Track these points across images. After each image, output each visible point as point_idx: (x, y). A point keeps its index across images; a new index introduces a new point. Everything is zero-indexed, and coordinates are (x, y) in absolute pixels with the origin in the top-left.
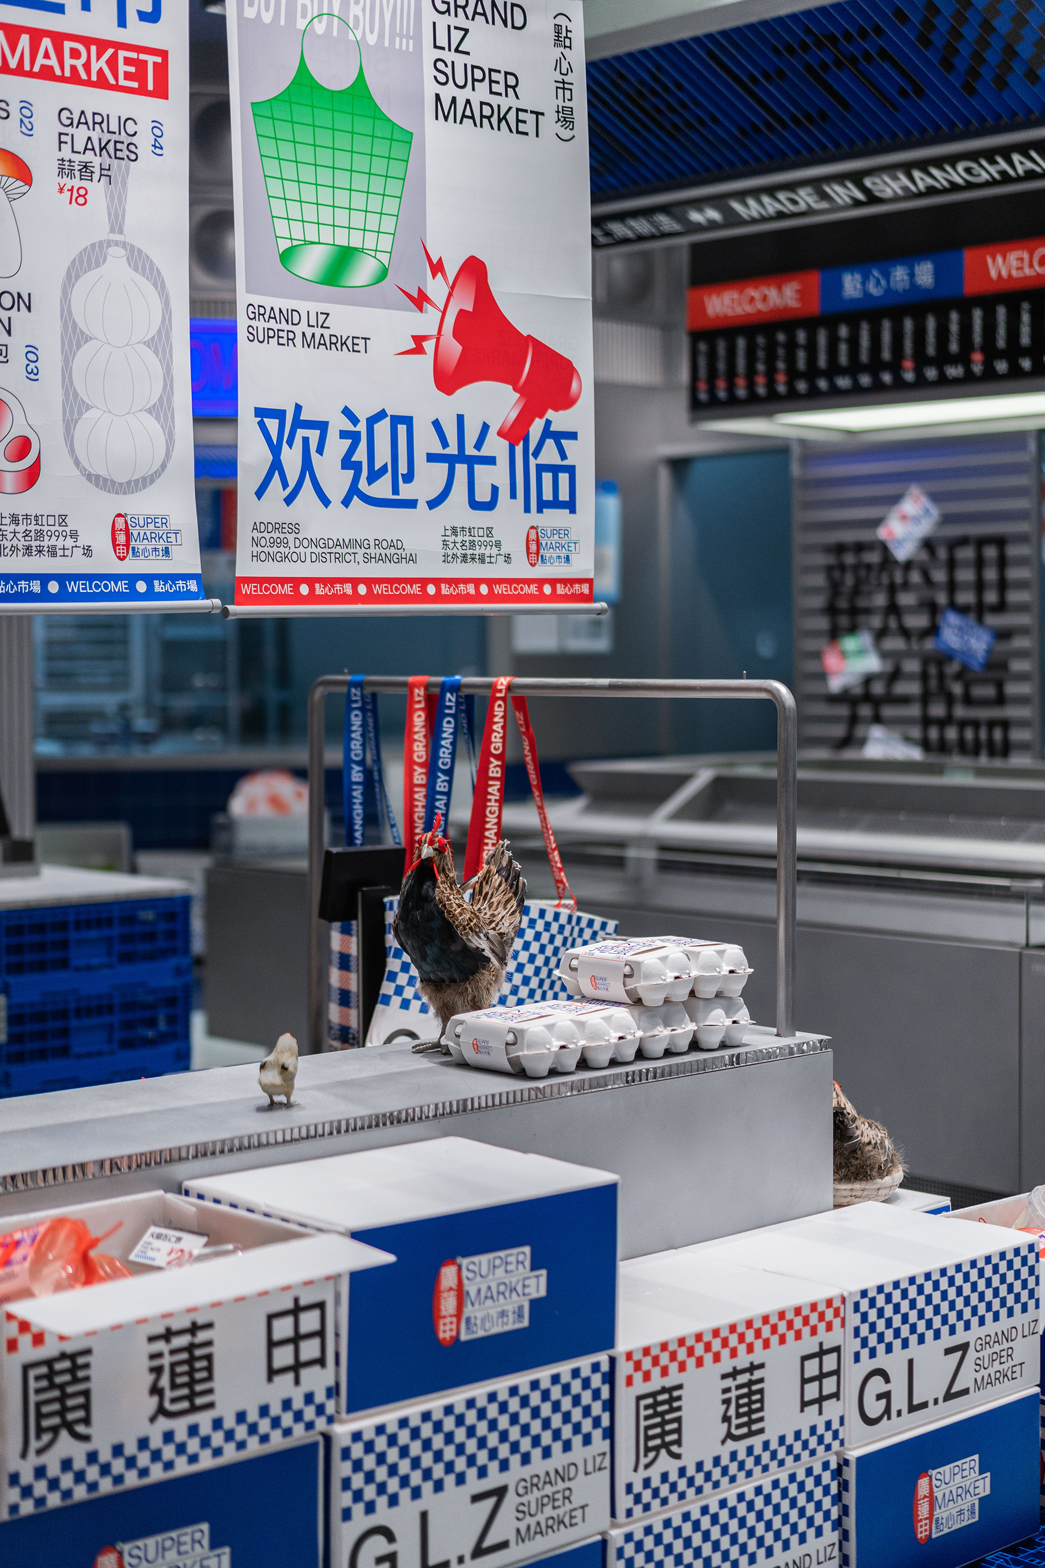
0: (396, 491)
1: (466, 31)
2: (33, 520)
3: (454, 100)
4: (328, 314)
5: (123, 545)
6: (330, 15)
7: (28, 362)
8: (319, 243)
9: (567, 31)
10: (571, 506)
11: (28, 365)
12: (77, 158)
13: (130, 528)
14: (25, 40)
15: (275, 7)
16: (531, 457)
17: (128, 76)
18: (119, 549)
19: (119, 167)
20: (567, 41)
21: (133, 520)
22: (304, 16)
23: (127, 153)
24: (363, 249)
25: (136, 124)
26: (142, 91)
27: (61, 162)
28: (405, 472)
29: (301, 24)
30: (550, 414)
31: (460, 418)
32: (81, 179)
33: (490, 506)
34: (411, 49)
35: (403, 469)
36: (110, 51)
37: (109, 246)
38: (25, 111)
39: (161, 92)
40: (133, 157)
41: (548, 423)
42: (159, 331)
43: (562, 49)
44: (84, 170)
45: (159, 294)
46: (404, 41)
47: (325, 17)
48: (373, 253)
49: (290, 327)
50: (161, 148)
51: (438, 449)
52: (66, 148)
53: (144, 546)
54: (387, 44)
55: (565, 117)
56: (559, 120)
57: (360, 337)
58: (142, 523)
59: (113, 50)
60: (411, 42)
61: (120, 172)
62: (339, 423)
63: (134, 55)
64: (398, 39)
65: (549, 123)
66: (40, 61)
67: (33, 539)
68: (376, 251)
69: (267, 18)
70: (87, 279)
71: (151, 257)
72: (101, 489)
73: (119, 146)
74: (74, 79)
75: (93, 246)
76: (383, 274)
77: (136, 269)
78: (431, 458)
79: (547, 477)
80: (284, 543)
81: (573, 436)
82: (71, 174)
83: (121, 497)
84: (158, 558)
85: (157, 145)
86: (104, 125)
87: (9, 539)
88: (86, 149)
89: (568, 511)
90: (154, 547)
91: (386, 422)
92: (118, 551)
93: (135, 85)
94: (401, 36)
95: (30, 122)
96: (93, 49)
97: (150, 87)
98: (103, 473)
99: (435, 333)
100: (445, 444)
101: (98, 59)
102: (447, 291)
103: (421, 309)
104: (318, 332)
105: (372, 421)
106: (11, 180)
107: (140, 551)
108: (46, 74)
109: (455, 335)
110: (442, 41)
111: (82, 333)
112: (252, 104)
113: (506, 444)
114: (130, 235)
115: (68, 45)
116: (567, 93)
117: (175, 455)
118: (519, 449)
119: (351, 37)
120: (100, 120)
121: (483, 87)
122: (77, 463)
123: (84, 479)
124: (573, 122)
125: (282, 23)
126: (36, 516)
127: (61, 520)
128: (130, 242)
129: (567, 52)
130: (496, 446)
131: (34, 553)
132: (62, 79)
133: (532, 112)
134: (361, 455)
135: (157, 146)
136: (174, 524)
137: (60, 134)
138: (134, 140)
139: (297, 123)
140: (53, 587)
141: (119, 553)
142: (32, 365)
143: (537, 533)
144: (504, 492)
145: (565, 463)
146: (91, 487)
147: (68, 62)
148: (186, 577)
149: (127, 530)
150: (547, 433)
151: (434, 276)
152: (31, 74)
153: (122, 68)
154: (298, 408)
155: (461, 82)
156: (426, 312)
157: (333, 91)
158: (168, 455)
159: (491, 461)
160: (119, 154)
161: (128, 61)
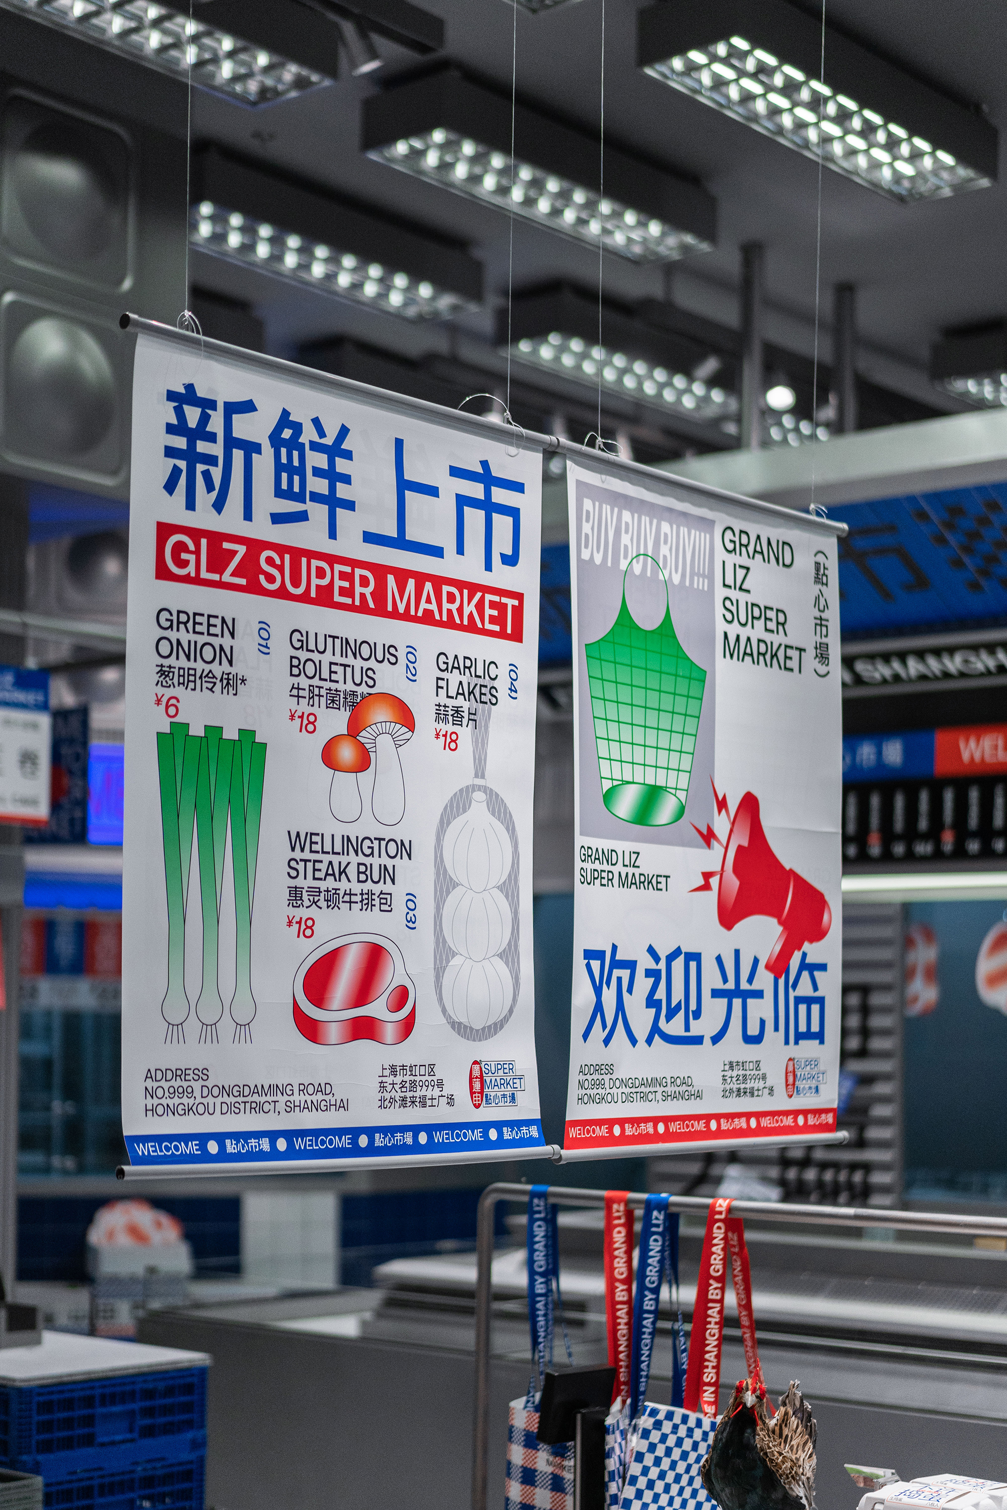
0: (687, 1029)
1: (748, 569)
2: (408, 1070)
3: (738, 638)
4: (638, 853)
5: (478, 1093)
6: (646, 555)
7: (409, 911)
8: (633, 783)
9: (825, 568)
10: (820, 1036)
11: (408, 913)
12: (451, 703)
13: (484, 1075)
14: (411, 584)
15: (604, 548)
16: (791, 990)
17: (493, 620)
18: (475, 1097)
19: (483, 711)
20: (824, 578)
21: (486, 1066)
22: (626, 557)
23: (490, 697)
24: (666, 787)
25: (497, 667)
26: (501, 635)
27: (437, 708)
28: (694, 1008)
29: (623, 565)
30: (807, 946)
31: (737, 952)
32: (453, 724)
33: (757, 1040)
34: (706, 589)
35: (693, 1006)
36: (479, 595)
37: (473, 791)
38: (411, 657)
39: (517, 636)
40: (494, 701)
41: (804, 955)
42: (510, 875)
43: (820, 586)
44: (456, 715)
45: (510, 837)
46: (701, 580)
47: (642, 557)
48: (673, 791)
49: (610, 868)
50: (516, 692)
51: (720, 985)
52: (442, 692)
53: (495, 1093)
54: (687, 584)
55: (822, 654)
56: (817, 656)
57: (663, 874)
58: (493, 1069)
59: (481, 594)
60: (706, 581)
61: (483, 716)
62: (645, 962)
63: (496, 598)
64: (696, 578)
65: (810, 660)
66: (423, 605)
67: (408, 1090)
68: (676, 789)
69: (598, 559)
70: (457, 824)
71: (505, 801)
72: (462, 1037)
73: (484, 690)
74: (450, 624)
75: (461, 790)
76: (681, 812)
77: (493, 814)
78: (716, 993)
79: (803, 1008)
80: (600, 1084)
81: (823, 967)
82: (446, 721)
83: (477, 1043)
84: (506, 1104)
85: (513, 688)
86: (473, 670)
87: (389, 1091)
88: (458, 693)
89: (817, 1041)
90: (502, 1093)
91: (681, 960)
92: (474, 1099)
93: (497, 628)
94: (699, 575)
95: (414, 667)
96: (466, 592)
97: (509, 631)
98: (464, 1020)
99: (719, 869)
100: (725, 980)
101: (469, 603)
102: (729, 826)
103: (709, 845)
104: (631, 870)
105: (671, 957)
106: (398, 726)
107: (492, 1098)
108: (428, 619)
109: (736, 870)
110: (730, 581)
111: (451, 879)
112: (586, 645)
113: (770, 976)
114: (490, 781)
115: (446, 589)
116: (824, 629)
117: (520, 999)
118: (781, 981)
119: (661, 577)
120: (466, 665)
121: (759, 624)
122: (444, 1011)
123: (449, 1027)
124: (828, 658)
125: (609, 564)
126: (411, 1067)
127: (430, 1070)
128: (490, 787)
129: (824, 588)
130: (764, 980)
131: (409, 1104)
132: (440, 624)
133: (797, 648)
134: (661, 994)
135: (513, 690)
136: (519, 1069)
137: (438, 679)
138: (496, 684)
139: (620, 664)
140: (423, 1138)
141: (475, 1101)
142: (411, 913)
143: (794, 1065)
144: (770, 1026)
145: (817, 994)
146: (454, 1034)
147: (446, 606)
148: (528, 1123)
149: (482, 1077)
150: (804, 966)
151: (720, 811)
152: (415, 619)
153: (488, 612)
154: (614, 948)
155: (743, 621)
156: (713, 849)
157: (646, 631)
158: (515, 1000)
159: (759, 994)
160: (484, 698)
161: (493, 605)
